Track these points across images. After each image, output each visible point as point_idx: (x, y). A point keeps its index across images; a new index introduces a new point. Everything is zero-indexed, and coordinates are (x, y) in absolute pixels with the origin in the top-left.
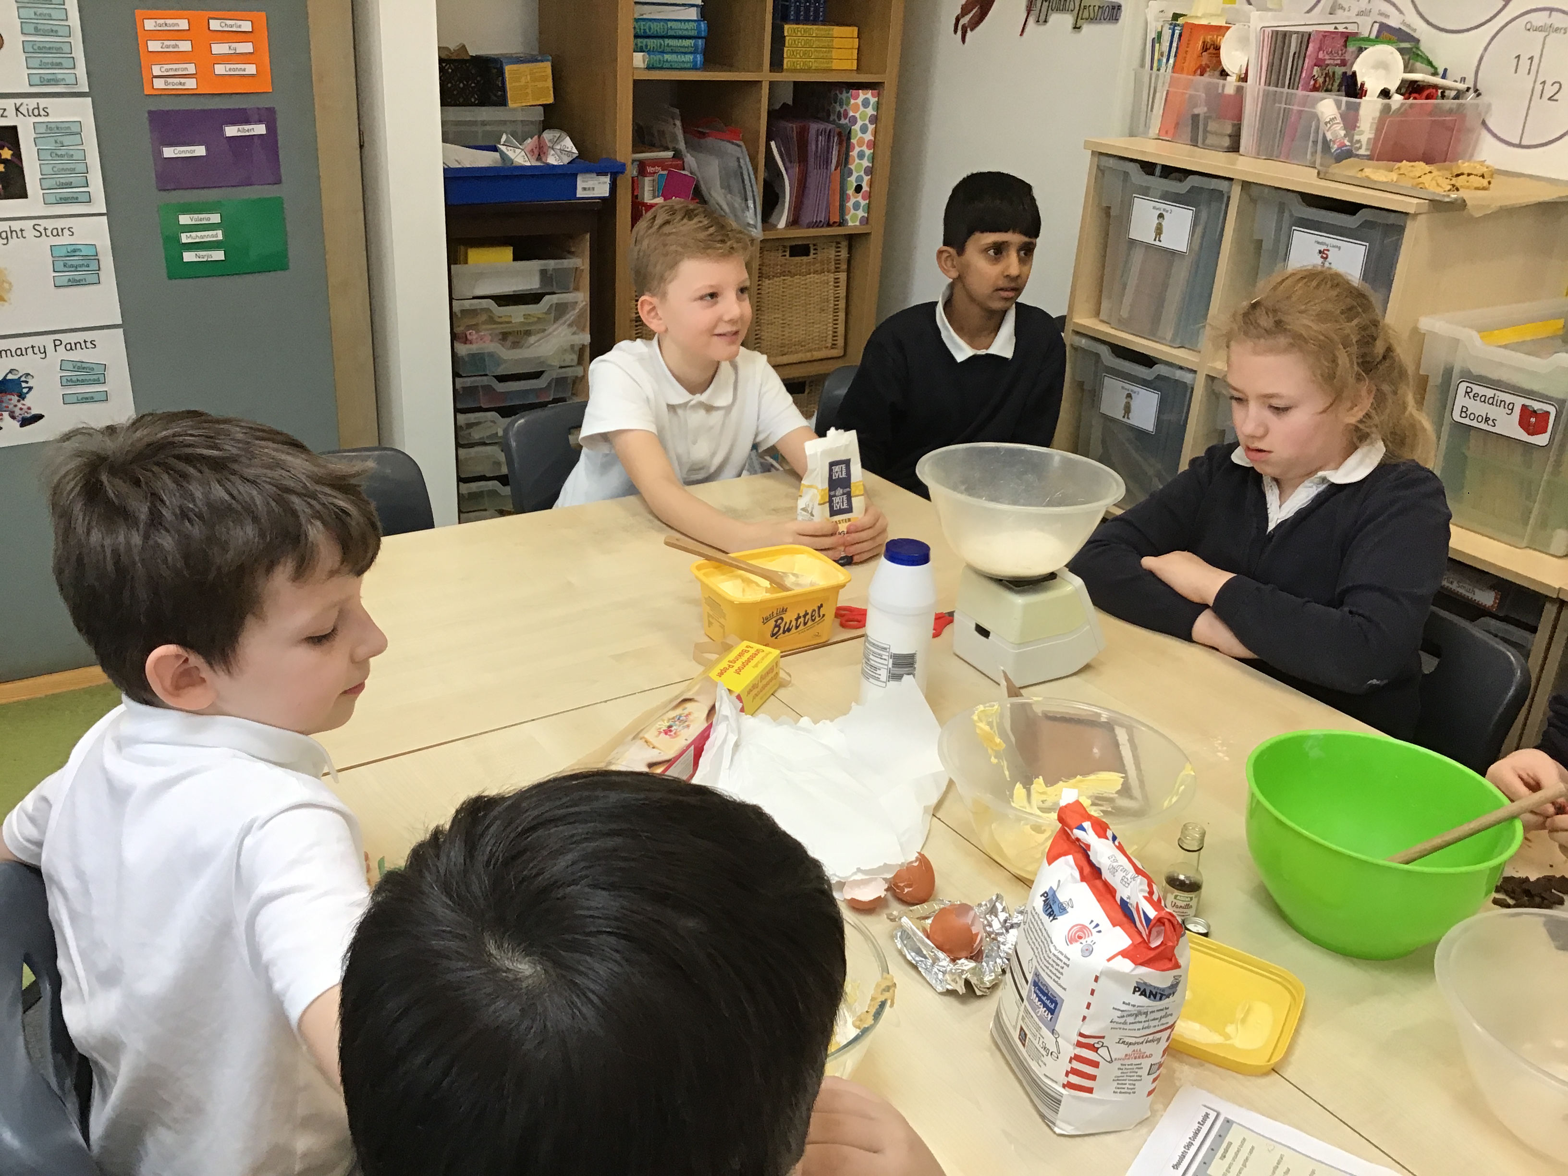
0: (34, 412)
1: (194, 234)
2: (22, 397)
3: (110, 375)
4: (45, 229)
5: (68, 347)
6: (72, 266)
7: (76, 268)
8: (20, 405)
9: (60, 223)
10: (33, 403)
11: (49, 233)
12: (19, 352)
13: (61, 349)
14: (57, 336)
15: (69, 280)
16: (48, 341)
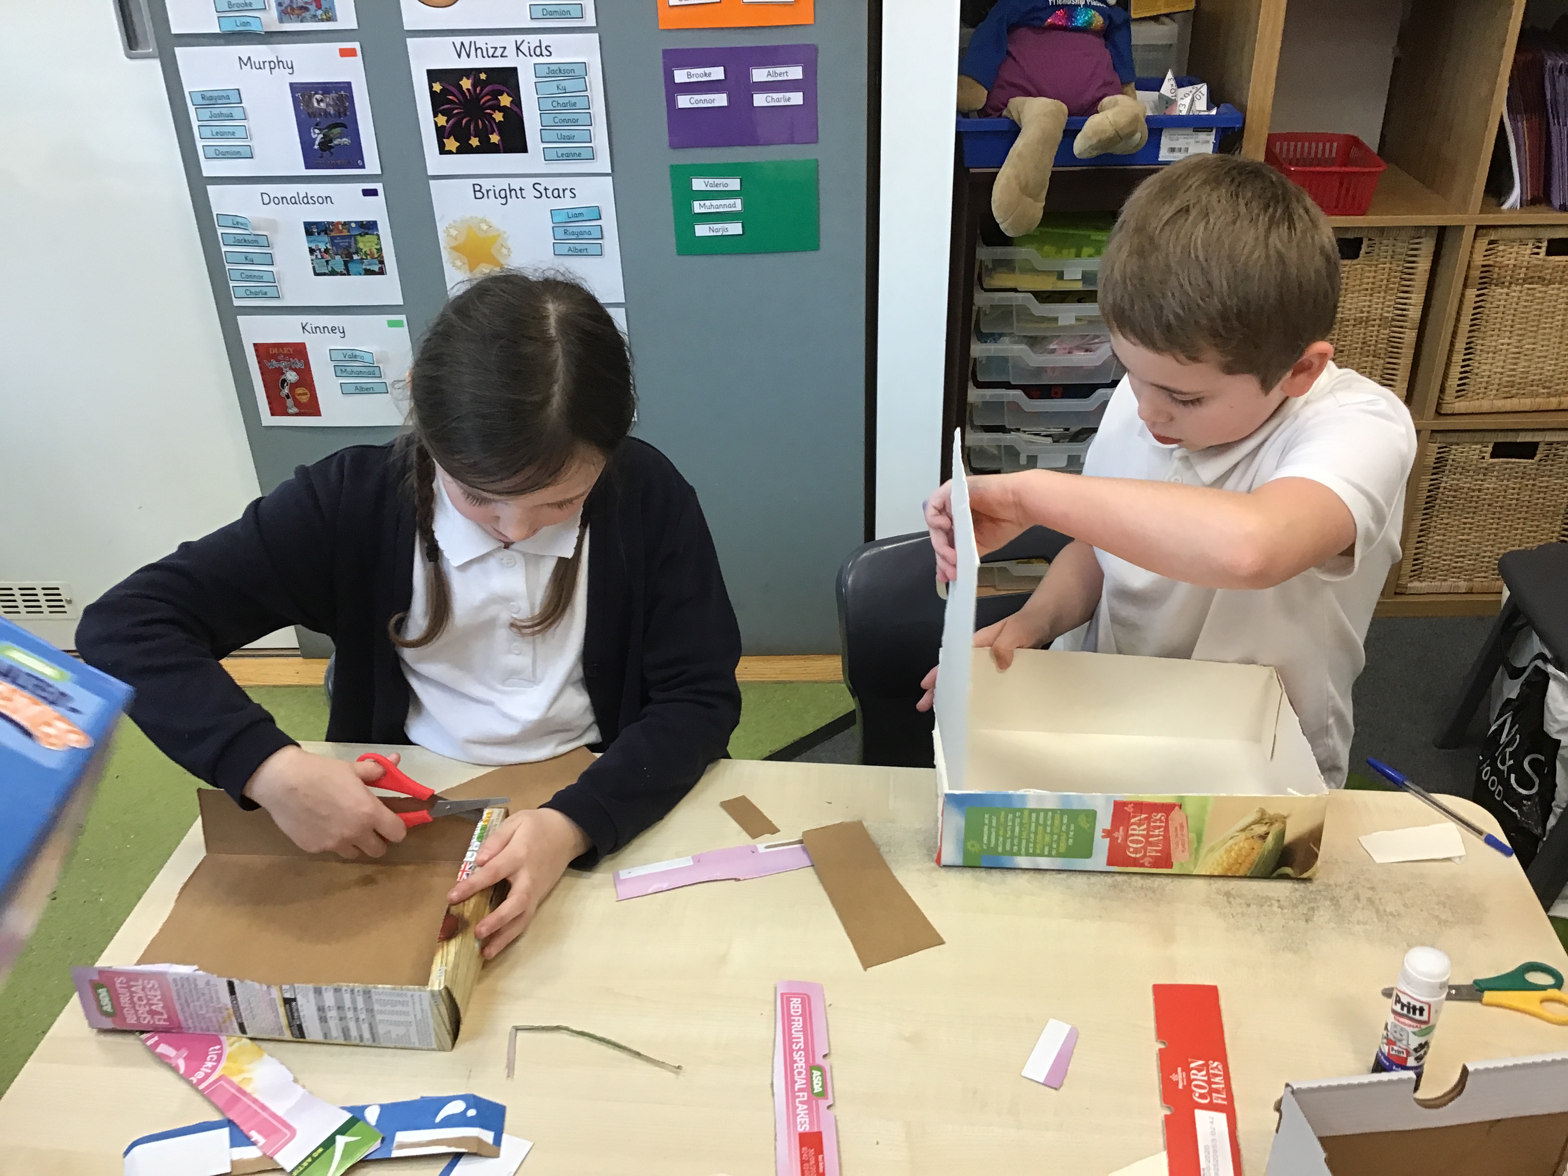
1: (708, 202)
4: (546, 189)
6: (573, 233)
7: (578, 235)
9: (561, 183)
11: (550, 192)
15: (569, 248)
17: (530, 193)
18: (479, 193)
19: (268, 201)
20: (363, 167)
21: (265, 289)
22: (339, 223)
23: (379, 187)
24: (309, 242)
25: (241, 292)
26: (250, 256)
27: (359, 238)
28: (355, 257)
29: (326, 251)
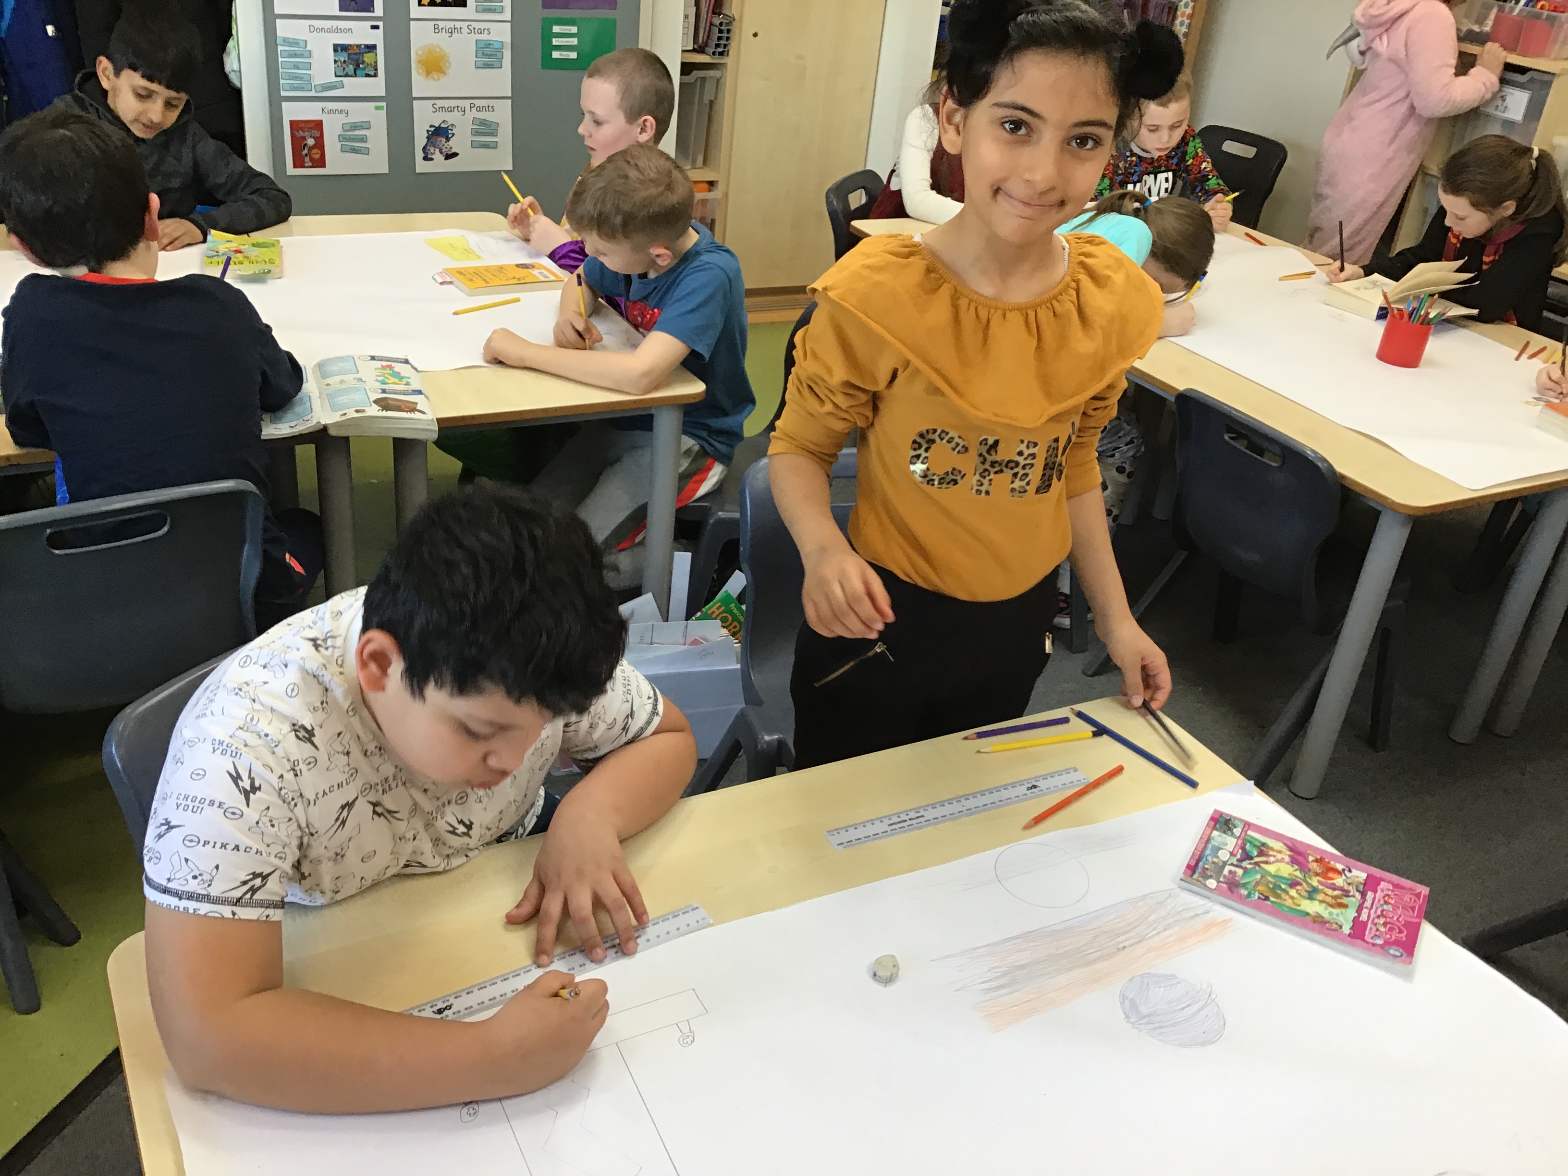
0: (453, 151)
1: (560, 39)
2: (448, 139)
3: (500, 130)
4: (474, 29)
5: (478, 109)
6: (487, 55)
7: (489, 56)
8: (446, 145)
9: (482, 25)
10: (454, 144)
11: (476, 31)
12: (449, 109)
13: (474, 109)
14: (472, 101)
15: (484, 64)
16: (466, 103)
17: (465, 30)
18: (436, 29)
19: (312, 29)
20: (373, 12)
21: (302, 85)
22: (354, 45)
23: (381, 24)
24: (335, 56)
25: (288, 87)
26: (296, 64)
27: (365, 55)
28: (361, 66)
29: (345, 62)
